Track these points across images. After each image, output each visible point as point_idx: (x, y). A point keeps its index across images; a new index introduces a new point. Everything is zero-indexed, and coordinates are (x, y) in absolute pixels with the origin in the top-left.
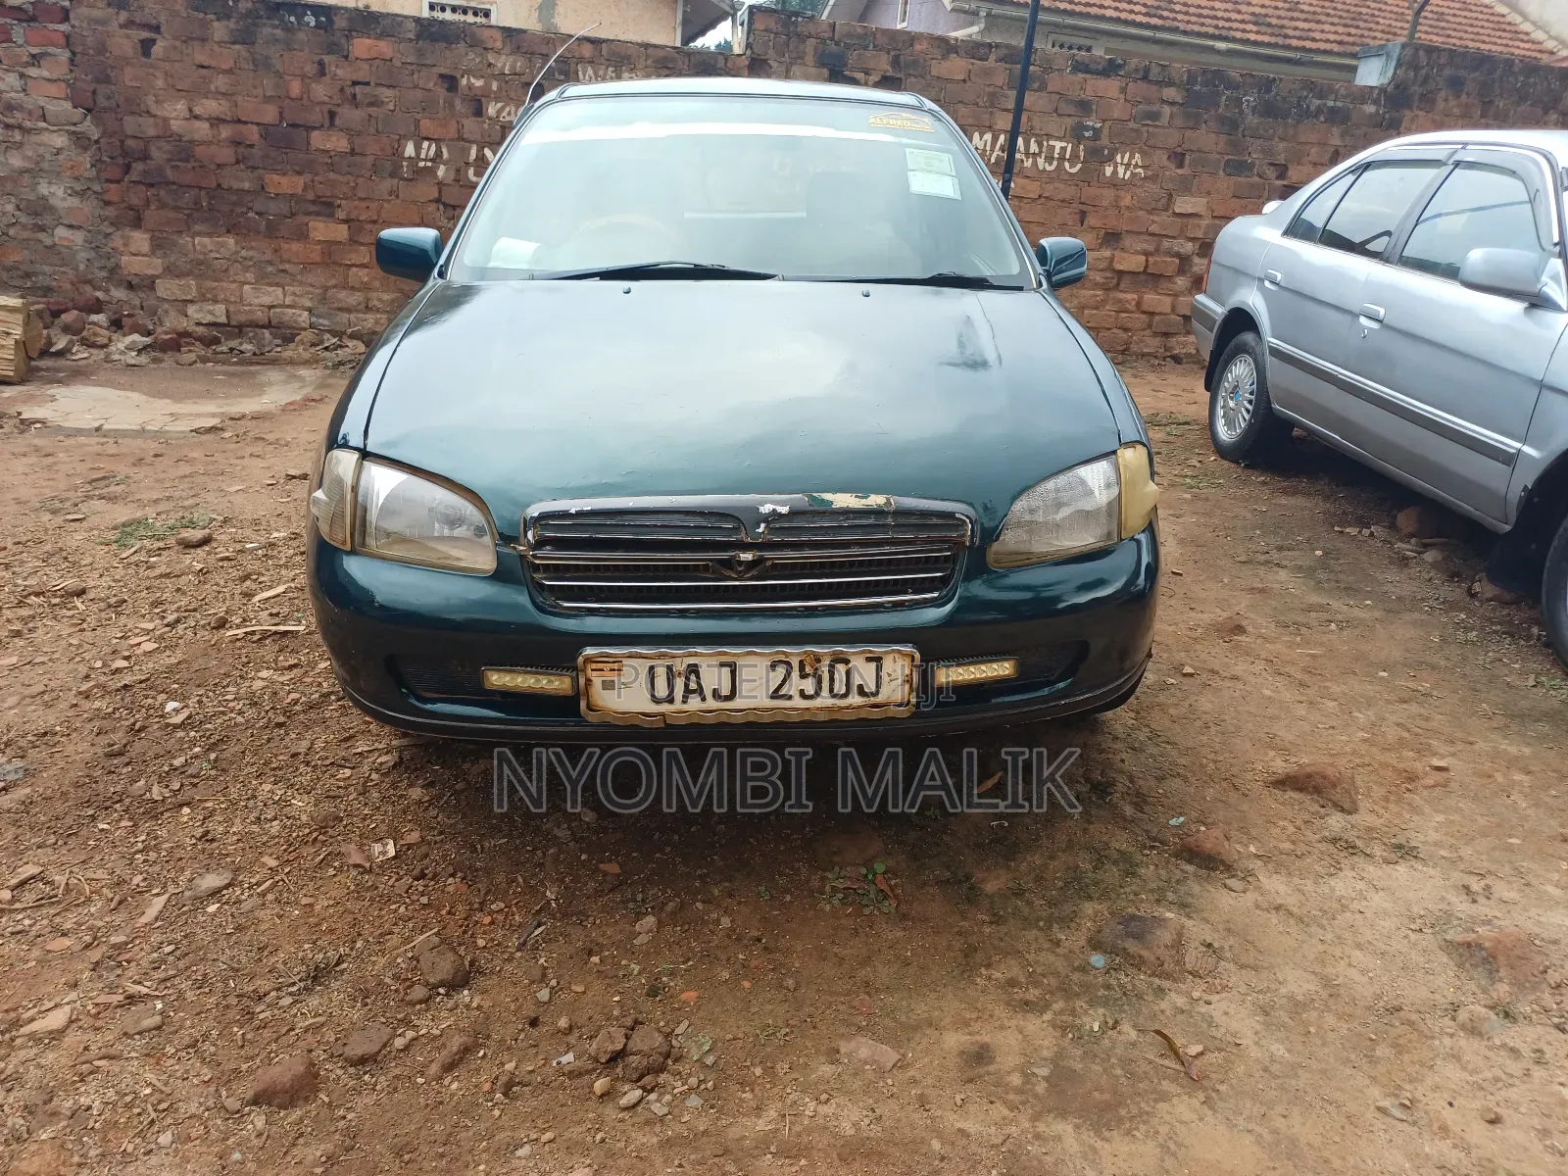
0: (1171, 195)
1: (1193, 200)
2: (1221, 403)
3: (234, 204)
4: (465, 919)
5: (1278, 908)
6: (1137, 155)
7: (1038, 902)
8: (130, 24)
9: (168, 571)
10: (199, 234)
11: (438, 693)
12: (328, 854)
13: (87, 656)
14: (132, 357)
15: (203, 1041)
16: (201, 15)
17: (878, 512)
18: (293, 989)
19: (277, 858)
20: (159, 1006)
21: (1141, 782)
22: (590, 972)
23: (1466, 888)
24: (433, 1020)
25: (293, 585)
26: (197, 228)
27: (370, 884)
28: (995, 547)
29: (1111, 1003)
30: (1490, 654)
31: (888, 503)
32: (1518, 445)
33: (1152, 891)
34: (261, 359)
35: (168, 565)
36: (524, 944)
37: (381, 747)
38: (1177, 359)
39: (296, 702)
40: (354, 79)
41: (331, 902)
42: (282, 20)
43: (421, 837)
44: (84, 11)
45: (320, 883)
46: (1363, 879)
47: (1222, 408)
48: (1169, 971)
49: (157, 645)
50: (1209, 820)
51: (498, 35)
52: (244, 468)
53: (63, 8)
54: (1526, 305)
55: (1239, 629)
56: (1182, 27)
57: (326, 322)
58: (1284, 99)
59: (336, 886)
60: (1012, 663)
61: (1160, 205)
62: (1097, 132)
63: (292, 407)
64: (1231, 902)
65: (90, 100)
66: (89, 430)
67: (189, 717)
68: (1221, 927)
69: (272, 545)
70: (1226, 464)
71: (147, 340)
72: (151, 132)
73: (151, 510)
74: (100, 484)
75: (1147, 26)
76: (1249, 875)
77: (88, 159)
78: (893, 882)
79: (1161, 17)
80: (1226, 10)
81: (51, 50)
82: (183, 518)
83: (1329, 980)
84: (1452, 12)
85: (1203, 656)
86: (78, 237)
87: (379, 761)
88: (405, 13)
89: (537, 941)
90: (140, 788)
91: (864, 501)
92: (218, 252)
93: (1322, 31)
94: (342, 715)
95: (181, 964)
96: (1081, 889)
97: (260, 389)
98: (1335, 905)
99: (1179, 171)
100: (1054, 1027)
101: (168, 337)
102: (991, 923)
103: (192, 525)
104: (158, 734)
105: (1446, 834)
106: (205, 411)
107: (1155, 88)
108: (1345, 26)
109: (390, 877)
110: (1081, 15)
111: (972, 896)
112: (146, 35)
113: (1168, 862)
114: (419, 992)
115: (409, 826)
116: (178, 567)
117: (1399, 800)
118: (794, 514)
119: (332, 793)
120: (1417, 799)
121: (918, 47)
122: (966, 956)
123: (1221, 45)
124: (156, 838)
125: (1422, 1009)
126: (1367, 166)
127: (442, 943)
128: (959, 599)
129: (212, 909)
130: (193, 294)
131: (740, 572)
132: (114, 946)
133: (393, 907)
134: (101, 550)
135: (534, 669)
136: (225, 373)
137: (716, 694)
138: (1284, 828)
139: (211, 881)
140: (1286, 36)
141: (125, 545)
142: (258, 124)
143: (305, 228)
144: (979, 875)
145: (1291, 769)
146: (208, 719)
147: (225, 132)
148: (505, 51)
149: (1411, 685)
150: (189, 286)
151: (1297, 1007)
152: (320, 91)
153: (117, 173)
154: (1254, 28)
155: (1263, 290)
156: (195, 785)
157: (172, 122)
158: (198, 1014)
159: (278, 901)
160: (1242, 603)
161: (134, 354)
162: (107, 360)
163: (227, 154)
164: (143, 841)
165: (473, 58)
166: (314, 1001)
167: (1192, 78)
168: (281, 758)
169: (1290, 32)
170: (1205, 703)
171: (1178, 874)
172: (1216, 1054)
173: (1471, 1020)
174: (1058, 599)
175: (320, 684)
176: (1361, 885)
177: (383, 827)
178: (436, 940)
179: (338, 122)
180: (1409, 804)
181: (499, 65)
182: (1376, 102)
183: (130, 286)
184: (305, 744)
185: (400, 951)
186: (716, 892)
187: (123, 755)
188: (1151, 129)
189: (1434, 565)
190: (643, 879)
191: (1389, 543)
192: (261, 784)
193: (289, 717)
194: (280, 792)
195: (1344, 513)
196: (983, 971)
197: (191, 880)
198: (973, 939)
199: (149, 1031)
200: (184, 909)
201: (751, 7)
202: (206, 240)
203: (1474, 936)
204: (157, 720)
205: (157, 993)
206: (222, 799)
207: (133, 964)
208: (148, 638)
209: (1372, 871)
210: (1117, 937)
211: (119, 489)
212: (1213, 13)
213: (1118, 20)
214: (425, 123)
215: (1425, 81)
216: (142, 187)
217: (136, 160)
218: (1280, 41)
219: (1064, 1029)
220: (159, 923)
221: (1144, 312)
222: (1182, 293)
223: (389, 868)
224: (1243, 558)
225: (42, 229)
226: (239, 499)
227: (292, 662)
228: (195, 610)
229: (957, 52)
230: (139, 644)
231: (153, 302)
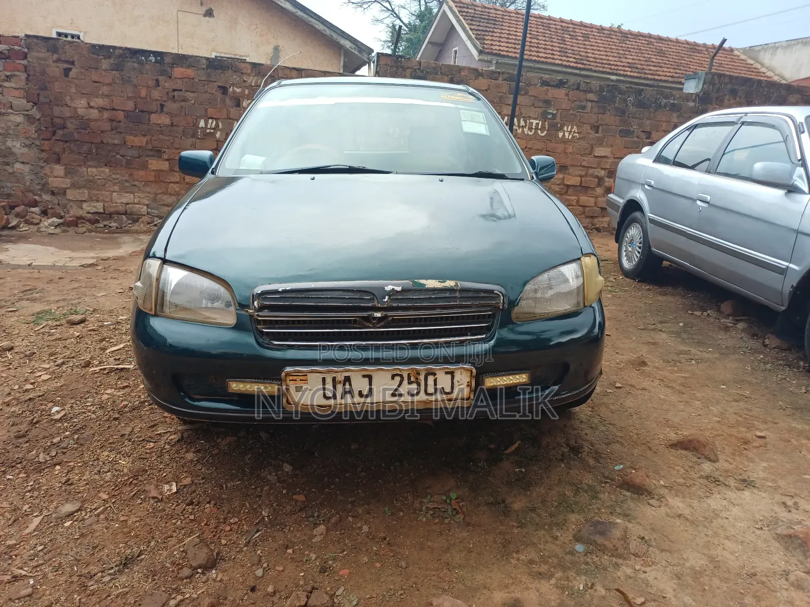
0: (592, 147)
1: (604, 149)
2: (624, 249)
3: (110, 151)
4: (215, 528)
5: (680, 516)
6: (575, 127)
7: (544, 514)
8: (58, 61)
9: (60, 337)
10: (90, 166)
11: (201, 395)
12: (138, 491)
13: (10, 383)
14: (52, 230)
15: (56, 603)
16: (96, 56)
17: (451, 290)
18: (112, 571)
19: (108, 494)
20: (32, 582)
21: (597, 446)
22: (286, 559)
23: (784, 503)
24: (193, 589)
25: (128, 344)
26: (89, 163)
27: (161, 508)
28: (516, 309)
29: (589, 573)
30: (779, 376)
31: (456, 285)
32: (787, 264)
33: (608, 507)
34: (121, 230)
35: (60, 333)
36: (249, 542)
37: (171, 430)
38: (598, 230)
39: (126, 406)
40: (174, 88)
41: (138, 519)
42: (137, 59)
43: (192, 481)
44: (35, 54)
45: (133, 508)
46: (725, 499)
47: (625, 251)
48: (620, 553)
49: (50, 376)
50: (637, 467)
51: (249, 67)
52: (106, 284)
53: (24, 52)
54: (786, 191)
55: (644, 363)
56: (594, 68)
57: (156, 212)
58: (648, 99)
59: (141, 509)
60: (527, 374)
61: (587, 152)
62: (554, 115)
63: (135, 254)
64: (653, 513)
65: (36, 99)
66: (25, 266)
67: (65, 415)
68: (648, 527)
69: (118, 323)
70: (628, 280)
71: (61, 221)
72: (68, 114)
73: (54, 305)
74: (28, 293)
75: (576, 68)
76: (661, 498)
77: (34, 128)
78: (461, 504)
79: (583, 64)
80: (615, 61)
81: (17, 73)
82: (71, 309)
83: (712, 558)
84: (726, 63)
85: (626, 378)
86: (26, 168)
87: (170, 438)
88: (201, 55)
89: (256, 541)
90: (33, 455)
91: (443, 284)
92: (100, 176)
93: (663, 71)
94: (151, 413)
95: (46, 557)
96: (567, 507)
97: (118, 245)
98: (712, 515)
99: (597, 135)
100: (557, 587)
101: (71, 219)
102: (518, 527)
103: (76, 313)
104: (46, 425)
105: (769, 473)
106: (89, 256)
107: (582, 93)
108: (674, 69)
109: (173, 504)
110: (543, 62)
111: (507, 512)
112: (66, 66)
113: (615, 491)
114: (186, 572)
115: (185, 475)
116: (66, 335)
117: (741, 455)
118: (404, 291)
119: (142, 456)
120: (750, 454)
121: (463, 73)
122: (504, 547)
123: (614, 77)
124: (39, 484)
125: (768, 574)
126: (696, 126)
127: (201, 542)
128: (497, 339)
129: (68, 524)
130: (86, 197)
131: (374, 324)
132: (9, 547)
133: (174, 521)
134: (25, 326)
135: (257, 380)
136: (102, 238)
137: (361, 394)
138: (678, 471)
139: (69, 508)
140: (645, 73)
141: (38, 324)
142: (123, 111)
143: (146, 163)
144: (509, 500)
145: (680, 438)
146: (76, 416)
147: (106, 115)
148: (252, 74)
149: (740, 392)
150: (84, 193)
151: (697, 574)
152: (156, 94)
153: (49, 135)
154: (630, 70)
155: (645, 191)
156: (64, 453)
157: (79, 110)
158: (54, 587)
159: (106, 519)
160: (644, 351)
161: (53, 228)
162: (39, 231)
163: (106, 126)
164: (32, 485)
165: (236, 78)
166: (123, 579)
167: (602, 89)
168: (115, 437)
169: (648, 72)
170: (629, 403)
171: (622, 497)
172: (653, 603)
173: (797, 580)
174: (550, 340)
175: (140, 397)
176: (725, 503)
177: (170, 475)
178: (197, 540)
179: (165, 109)
180: (746, 457)
181: (249, 81)
182: (694, 101)
183: (53, 193)
184: (129, 429)
185: (176, 547)
186: (360, 511)
187: (25, 437)
188: (581, 114)
189: (743, 330)
190: (318, 504)
191: (718, 319)
192: (102, 452)
193: (121, 415)
194: (113, 456)
195: (692, 304)
196: (514, 555)
197: (56, 508)
198: (508, 537)
199: (24, 597)
200: (52, 524)
201: (378, 53)
202: (94, 170)
203: (792, 530)
204: (46, 417)
205: (31, 575)
206: (79, 460)
207: (18, 557)
208: (45, 372)
209: (731, 495)
210: (590, 534)
211: (38, 295)
212: (609, 62)
213: (561, 65)
214: (210, 110)
215: (718, 90)
216: (61, 143)
217: (58, 129)
218: (643, 75)
219: (563, 588)
220: (36, 533)
221: (580, 206)
222: (600, 196)
223: (173, 499)
224: (642, 327)
225: (7, 164)
226: (102, 300)
227: (125, 384)
228: (73, 357)
229: (482, 76)
230: (40, 376)
231: (64, 201)
